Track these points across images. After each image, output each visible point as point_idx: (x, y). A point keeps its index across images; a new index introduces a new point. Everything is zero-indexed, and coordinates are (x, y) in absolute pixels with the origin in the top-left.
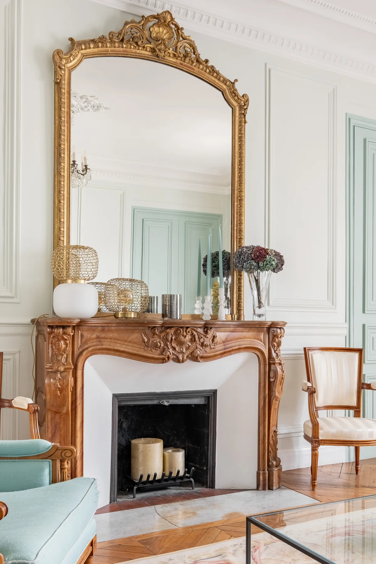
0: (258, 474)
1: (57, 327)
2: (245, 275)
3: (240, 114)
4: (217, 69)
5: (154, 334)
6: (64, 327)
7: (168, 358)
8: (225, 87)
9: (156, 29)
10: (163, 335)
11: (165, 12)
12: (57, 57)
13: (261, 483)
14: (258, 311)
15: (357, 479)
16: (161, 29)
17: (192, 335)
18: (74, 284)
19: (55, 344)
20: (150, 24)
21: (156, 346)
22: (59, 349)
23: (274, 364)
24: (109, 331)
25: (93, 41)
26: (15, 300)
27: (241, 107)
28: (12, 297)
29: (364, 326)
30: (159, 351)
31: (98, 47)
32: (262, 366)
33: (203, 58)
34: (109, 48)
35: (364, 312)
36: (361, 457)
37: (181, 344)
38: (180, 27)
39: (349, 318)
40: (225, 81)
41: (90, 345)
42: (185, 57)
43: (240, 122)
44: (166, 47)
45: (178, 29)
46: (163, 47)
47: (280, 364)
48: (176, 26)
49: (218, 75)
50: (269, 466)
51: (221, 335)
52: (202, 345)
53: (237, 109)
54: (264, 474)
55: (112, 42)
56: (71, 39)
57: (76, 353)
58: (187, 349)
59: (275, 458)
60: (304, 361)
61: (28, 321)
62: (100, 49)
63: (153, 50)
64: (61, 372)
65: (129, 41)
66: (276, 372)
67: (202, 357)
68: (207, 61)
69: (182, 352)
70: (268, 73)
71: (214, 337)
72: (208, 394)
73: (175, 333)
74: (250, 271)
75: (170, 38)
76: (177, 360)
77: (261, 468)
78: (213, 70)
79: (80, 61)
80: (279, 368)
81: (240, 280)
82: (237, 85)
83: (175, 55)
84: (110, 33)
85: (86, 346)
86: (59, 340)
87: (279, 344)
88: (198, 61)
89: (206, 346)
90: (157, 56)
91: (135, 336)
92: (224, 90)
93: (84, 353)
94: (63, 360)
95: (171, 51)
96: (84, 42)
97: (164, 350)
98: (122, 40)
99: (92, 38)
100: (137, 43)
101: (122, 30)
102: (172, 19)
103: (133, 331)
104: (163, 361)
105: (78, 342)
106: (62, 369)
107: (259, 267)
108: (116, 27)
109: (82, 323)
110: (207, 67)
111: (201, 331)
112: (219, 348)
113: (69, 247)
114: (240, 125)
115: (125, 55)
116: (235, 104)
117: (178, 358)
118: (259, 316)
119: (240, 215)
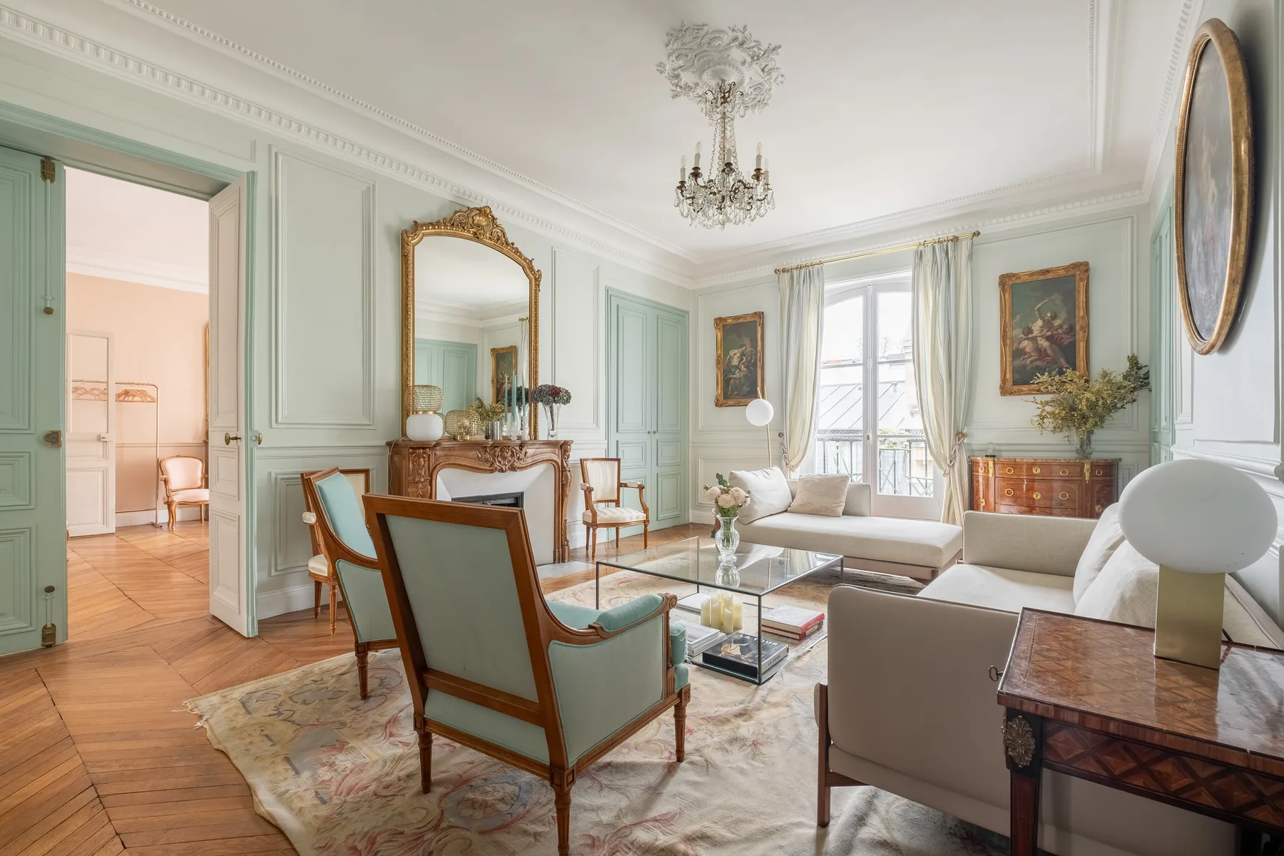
0: (555, 552)
1: (419, 448)
2: (540, 405)
3: (536, 284)
4: (520, 250)
5: (486, 451)
6: (423, 448)
7: (496, 469)
8: (525, 264)
9: (478, 218)
10: (492, 451)
11: (486, 207)
12: (405, 235)
13: (557, 558)
14: (552, 433)
15: (617, 551)
16: (481, 218)
17: (512, 451)
18: (425, 415)
19: (416, 462)
20: (473, 214)
21: (487, 461)
22: (419, 465)
23: (566, 471)
24: (454, 450)
25: (431, 224)
26: (372, 427)
27: (536, 279)
28: (370, 425)
29: (617, 442)
30: (489, 464)
31: (435, 229)
32: (557, 473)
33: (510, 241)
34: (443, 230)
35: (617, 432)
36: (620, 537)
37: (504, 458)
38: (495, 217)
39: (607, 437)
40: (525, 259)
41: (440, 461)
42: (498, 240)
43: (536, 290)
44: (484, 231)
45: (494, 219)
46: (482, 231)
47: (569, 471)
48: (492, 216)
49: (521, 255)
50: (562, 545)
51: (530, 451)
52: (518, 459)
53: (533, 280)
54: (559, 551)
55: (445, 225)
56: (415, 222)
57: (431, 468)
58: (509, 462)
59: (566, 540)
60: (580, 468)
61: (383, 443)
62: (436, 230)
63: (475, 234)
64: (421, 483)
65: (458, 225)
66: (567, 477)
67: (518, 468)
68: (513, 244)
69: (505, 465)
70: (554, 254)
71: (526, 453)
72: (516, 496)
73: (501, 450)
74: (547, 403)
75: (487, 225)
76: (502, 471)
77: (557, 547)
78: (517, 251)
79: (421, 239)
80: (569, 474)
81: (536, 409)
82: (534, 263)
83: (490, 238)
84: (444, 219)
85: (438, 462)
86: (419, 458)
87: (568, 457)
88: (506, 243)
89: (521, 459)
90: (478, 238)
91: (473, 453)
92: (525, 266)
93: (438, 467)
94: (423, 473)
95: (488, 235)
96: (425, 225)
97: (493, 463)
98: (453, 225)
99: (430, 222)
100: (463, 228)
101: (453, 217)
102: (491, 212)
103: (471, 450)
104: (492, 471)
105: (432, 460)
106: (422, 480)
107: (555, 401)
108: (448, 214)
109: (438, 444)
110: (513, 248)
111: (517, 448)
112: (529, 460)
113: (414, 386)
114: (536, 293)
115: (454, 235)
116: (532, 276)
117: (502, 468)
118: (552, 436)
119: (536, 360)
